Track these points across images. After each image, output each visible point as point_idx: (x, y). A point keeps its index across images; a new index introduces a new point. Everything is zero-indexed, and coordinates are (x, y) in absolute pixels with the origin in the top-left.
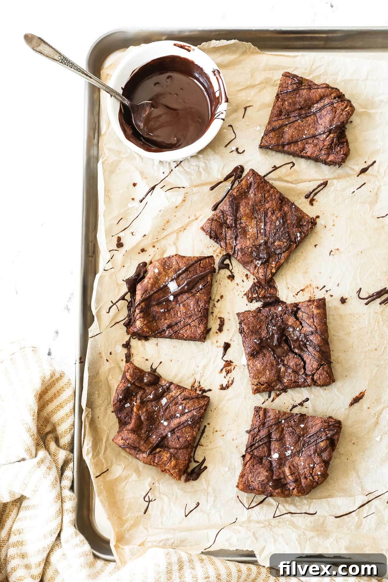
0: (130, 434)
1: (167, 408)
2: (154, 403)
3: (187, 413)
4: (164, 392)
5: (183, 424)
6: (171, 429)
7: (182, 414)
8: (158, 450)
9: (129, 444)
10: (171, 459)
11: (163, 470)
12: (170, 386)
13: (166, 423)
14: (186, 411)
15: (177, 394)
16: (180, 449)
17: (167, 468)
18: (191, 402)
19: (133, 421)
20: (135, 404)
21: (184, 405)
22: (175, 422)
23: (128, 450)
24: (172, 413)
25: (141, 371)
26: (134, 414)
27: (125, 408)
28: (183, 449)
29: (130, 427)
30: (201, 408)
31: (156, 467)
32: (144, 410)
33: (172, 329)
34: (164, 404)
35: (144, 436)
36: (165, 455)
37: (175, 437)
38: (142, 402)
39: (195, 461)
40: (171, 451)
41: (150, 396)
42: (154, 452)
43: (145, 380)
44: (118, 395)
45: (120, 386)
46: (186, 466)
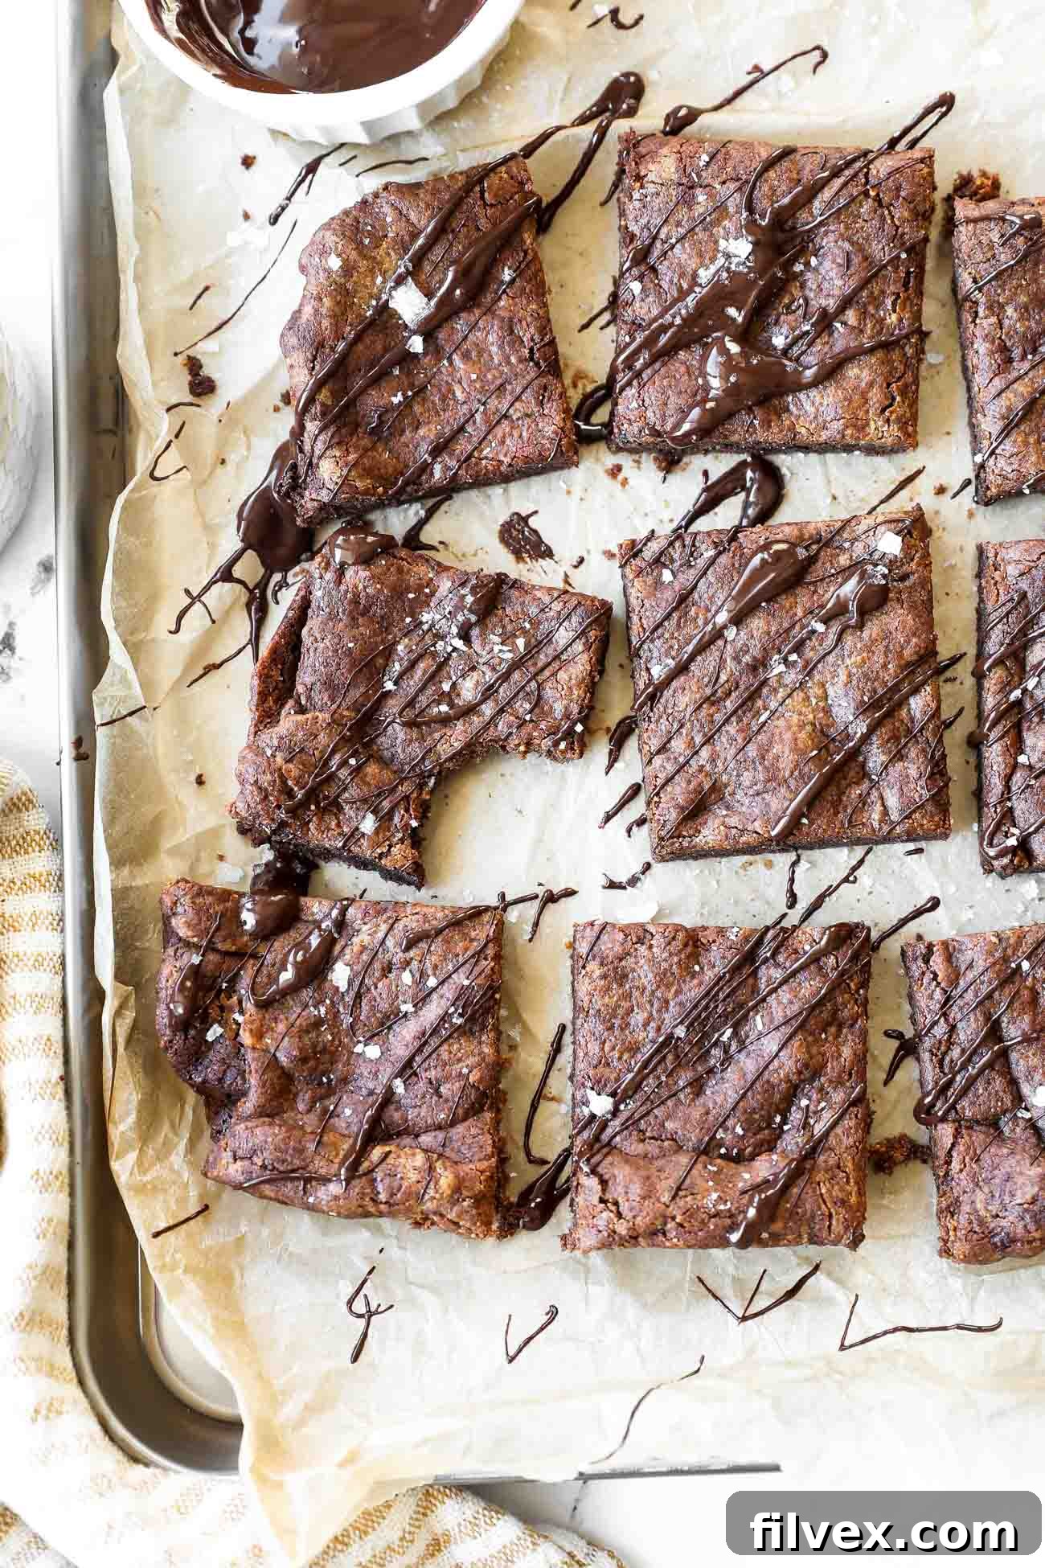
0: (258, 1131)
1: (359, 996)
2: (306, 994)
3: (434, 989)
4: (329, 943)
5: (435, 1031)
6: (399, 1065)
7: (420, 1001)
8: (377, 1153)
9: (264, 1167)
10: (431, 1169)
11: (419, 1217)
12: (343, 912)
13: (373, 1051)
14: (432, 982)
15: (381, 935)
16: (453, 1124)
17: (429, 1206)
18: (437, 946)
19: (253, 1080)
20: (240, 1019)
21: (415, 964)
22: (404, 1037)
23: (267, 1190)
24: (384, 1006)
25: (225, 895)
26: (250, 1056)
27: (210, 1046)
28: (464, 1120)
29: (248, 1105)
30: (479, 954)
31: (391, 1214)
32: (281, 1027)
33: (451, 455)
34: (343, 987)
35: (311, 1121)
36: (408, 1163)
37: (422, 1086)
38: (264, 1005)
39: (531, 1160)
40: (426, 1139)
41: (287, 976)
42: (365, 1165)
43: (249, 919)
44: (169, 1006)
45: (166, 971)
46: (499, 1177)
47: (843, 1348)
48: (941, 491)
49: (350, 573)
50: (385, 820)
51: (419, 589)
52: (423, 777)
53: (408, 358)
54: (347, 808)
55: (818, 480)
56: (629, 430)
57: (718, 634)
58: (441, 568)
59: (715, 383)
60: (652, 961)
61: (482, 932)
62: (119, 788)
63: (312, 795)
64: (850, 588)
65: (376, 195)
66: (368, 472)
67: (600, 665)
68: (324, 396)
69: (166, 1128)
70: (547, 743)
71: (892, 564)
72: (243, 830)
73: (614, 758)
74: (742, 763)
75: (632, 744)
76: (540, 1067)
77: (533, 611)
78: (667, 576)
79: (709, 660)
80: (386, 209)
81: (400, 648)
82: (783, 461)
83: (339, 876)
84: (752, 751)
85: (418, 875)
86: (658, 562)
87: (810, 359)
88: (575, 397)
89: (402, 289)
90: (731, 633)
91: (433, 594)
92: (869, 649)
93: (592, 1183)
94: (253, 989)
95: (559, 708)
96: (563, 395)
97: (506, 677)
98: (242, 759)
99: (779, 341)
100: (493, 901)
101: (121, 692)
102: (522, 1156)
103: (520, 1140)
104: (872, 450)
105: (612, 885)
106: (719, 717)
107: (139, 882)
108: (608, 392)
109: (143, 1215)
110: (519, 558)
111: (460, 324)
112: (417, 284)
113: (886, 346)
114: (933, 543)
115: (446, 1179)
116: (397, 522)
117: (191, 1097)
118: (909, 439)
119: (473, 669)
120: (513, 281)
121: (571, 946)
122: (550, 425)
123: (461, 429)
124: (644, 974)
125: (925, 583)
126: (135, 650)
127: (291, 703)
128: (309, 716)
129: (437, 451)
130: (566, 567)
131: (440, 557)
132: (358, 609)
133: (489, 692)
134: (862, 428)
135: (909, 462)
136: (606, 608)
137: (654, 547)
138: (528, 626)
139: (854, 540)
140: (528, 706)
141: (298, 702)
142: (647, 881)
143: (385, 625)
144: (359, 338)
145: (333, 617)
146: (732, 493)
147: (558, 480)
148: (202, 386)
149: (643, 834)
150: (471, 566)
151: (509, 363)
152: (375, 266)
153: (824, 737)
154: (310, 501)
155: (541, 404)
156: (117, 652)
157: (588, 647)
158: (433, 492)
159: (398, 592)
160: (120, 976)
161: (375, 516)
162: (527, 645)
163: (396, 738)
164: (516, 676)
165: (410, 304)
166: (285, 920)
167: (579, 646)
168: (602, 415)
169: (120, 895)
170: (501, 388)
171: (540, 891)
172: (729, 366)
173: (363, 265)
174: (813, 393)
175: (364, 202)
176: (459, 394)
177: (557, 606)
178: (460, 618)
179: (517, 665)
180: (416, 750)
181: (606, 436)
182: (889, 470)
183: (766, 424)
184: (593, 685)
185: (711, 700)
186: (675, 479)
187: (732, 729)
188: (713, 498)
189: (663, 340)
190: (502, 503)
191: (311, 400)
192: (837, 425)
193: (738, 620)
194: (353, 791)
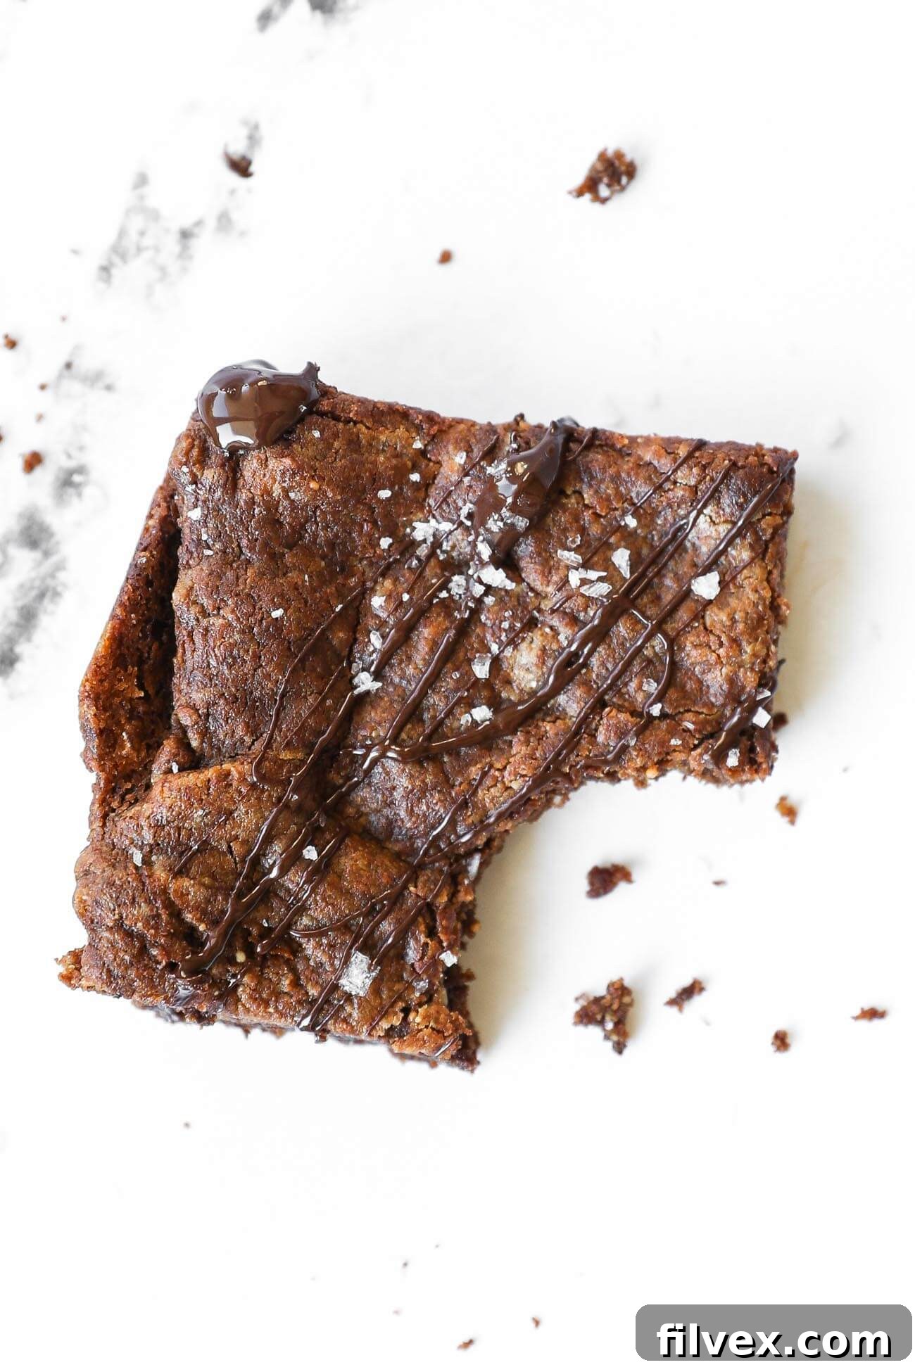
49: (250, 466)
50: (389, 960)
51: (397, 478)
52: (456, 858)
54: (309, 947)
63: (236, 934)
77: (640, 492)
81: (377, 601)
91: (428, 483)
95: (716, 681)
97: (600, 635)
119: (531, 624)
127: (168, 747)
128: (211, 773)
132: (281, 534)
133: (570, 669)
138: (631, 522)
140: (652, 687)
141: (184, 743)
145: (230, 558)
159: (356, 490)
162: (634, 563)
163: (392, 787)
164: (622, 629)
177: (687, 477)
178: (493, 525)
179: (617, 608)
180: (437, 808)
194: (320, 911)
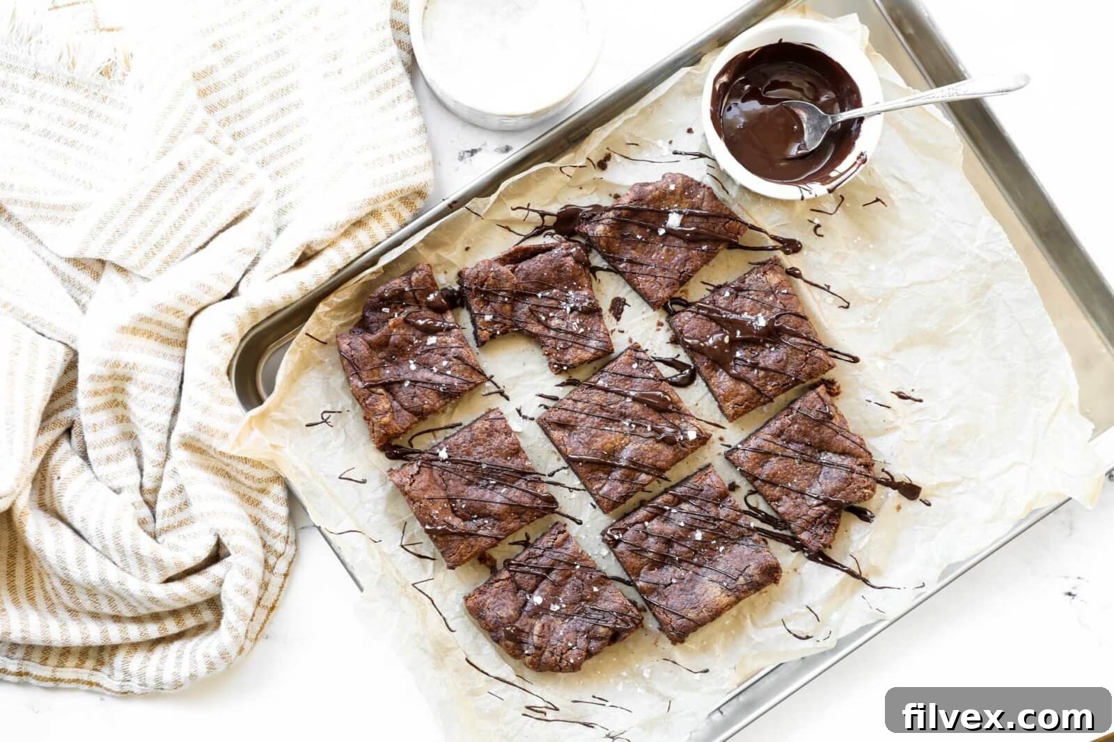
0: (363, 346)
1: (428, 351)
2: (418, 333)
3: (447, 375)
4: (440, 329)
5: (433, 384)
6: (414, 379)
7: (441, 373)
8: (380, 390)
9: (352, 356)
10: (386, 412)
11: (368, 417)
12: (454, 327)
13: (413, 367)
15: (454, 345)
16: (406, 409)
17: (374, 419)
18: (462, 367)
19: (378, 334)
20: (396, 316)
21: (451, 363)
22: (425, 374)
23: (345, 362)
24: (431, 361)
25: (434, 284)
26: (386, 327)
27: (381, 311)
28: (410, 412)
29: (370, 337)
30: (468, 383)
31: (363, 408)
32: (402, 331)
33: (632, 266)
34: (429, 343)
35: (377, 361)
36: (384, 403)
37: (412, 391)
38: (405, 321)
39: (410, 442)
40: (395, 403)
41: (421, 322)
42: (374, 389)
43: (431, 297)
44: (385, 289)
45: (397, 281)
46: (397, 436)
47: (413, 585)
48: (721, 439)
49: (570, 258)
50: (493, 322)
51: (579, 285)
52: (516, 326)
53: (655, 231)
54: (489, 307)
55: (700, 395)
56: (676, 321)
57: (626, 396)
58: (590, 287)
59: (711, 341)
60: (502, 442)
61: (476, 378)
62: (448, 225)
63: (486, 293)
64: (669, 430)
65: (704, 186)
66: (607, 243)
67: (590, 361)
68: (624, 212)
69: (343, 313)
70: (553, 360)
71: (686, 439)
72: (460, 274)
73: (562, 385)
74: (587, 431)
75: (571, 388)
76: (443, 424)
77: (595, 328)
78: (635, 366)
79: (616, 398)
80: (702, 193)
81: (555, 291)
82: (699, 380)
83: (465, 317)
84: (593, 431)
85: (481, 344)
86: (638, 360)
87: (739, 369)
88: (677, 295)
89: (677, 215)
90: (629, 400)
91: (580, 290)
92: (652, 449)
93: (416, 469)
94: (409, 314)
95: (567, 357)
96: (675, 292)
97: (567, 333)
98: (484, 262)
99: (738, 354)
100: (488, 375)
101: (481, 206)
102: (409, 437)
103: (414, 434)
104: (720, 407)
105: (519, 411)
106: (598, 413)
107: (420, 251)
108: (687, 305)
109: (310, 325)
110: (610, 310)
111: (678, 242)
112: (683, 219)
113: (759, 391)
114: (702, 447)
115: (386, 419)
116: (597, 260)
117: (360, 314)
118: (732, 418)
119: (563, 320)
120: (703, 251)
121: (490, 411)
122: (662, 294)
123: (642, 265)
124: (496, 442)
125: (686, 454)
126: (498, 199)
127: (513, 266)
128: (513, 275)
129: (630, 261)
130: (617, 328)
131: (594, 283)
132: (559, 268)
133: (558, 330)
134: (726, 400)
135: (724, 422)
136: (612, 351)
137: (642, 355)
138: (589, 329)
139: (686, 421)
140: (562, 346)
141: (515, 268)
142: (527, 422)
143: (559, 280)
144: (652, 211)
145: (551, 261)
146: (677, 369)
147: (646, 307)
148: (602, 165)
149: (543, 410)
150: (598, 296)
151: (675, 266)
152: (680, 202)
153: (613, 452)
154: (586, 228)
155: (667, 286)
156: (494, 197)
157: (594, 354)
158: (615, 268)
159: (574, 278)
160: (385, 267)
161: (594, 252)
162: (582, 333)
163: (523, 308)
164: (570, 336)
165: (674, 221)
166: (438, 310)
167: (592, 351)
168: (677, 308)
169: (413, 248)
170: (664, 270)
171: (502, 388)
172: (720, 343)
173: (678, 197)
174: (728, 377)
175: (699, 184)
176: (653, 256)
177: (601, 335)
178: (577, 305)
179: (573, 333)
180: (523, 318)
181: (671, 314)
182: (717, 417)
183: (707, 368)
184: (583, 363)
185: (602, 407)
186: (670, 347)
187: (597, 420)
188: (672, 363)
189: (715, 315)
190: (625, 292)
191: (620, 209)
192: (721, 392)
193: (635, 399)
194: (496, 306)
